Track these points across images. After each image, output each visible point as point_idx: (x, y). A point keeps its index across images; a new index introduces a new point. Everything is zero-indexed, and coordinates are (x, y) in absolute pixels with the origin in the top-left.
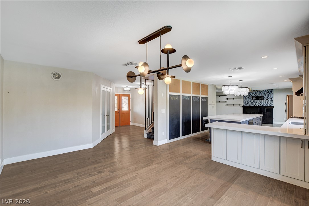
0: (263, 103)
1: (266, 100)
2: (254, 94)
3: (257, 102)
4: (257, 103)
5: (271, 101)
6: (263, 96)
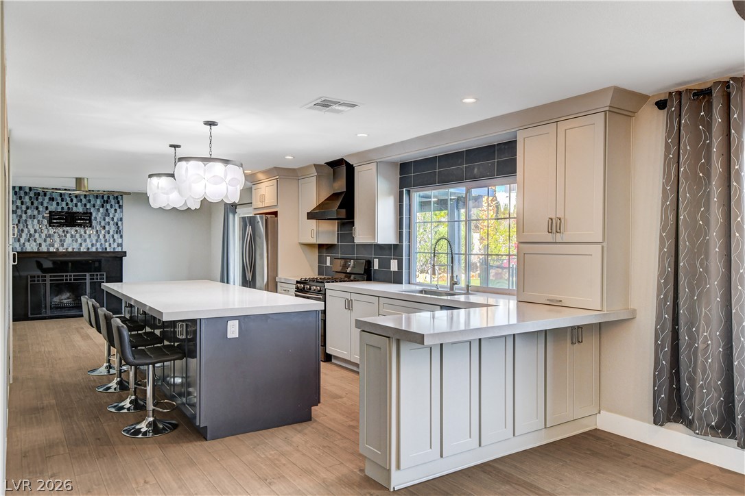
0: (88, 240)
1: (98, 228)
2: (54, 203)
3: (68, 235)
4: (68, 240)
5: (117, 233)
6: (91, 213)
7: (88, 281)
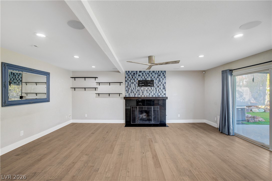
0: (152, 92)
1: (156, 87)
2: (140, 77)
3: (145, 90)
4: (145, 92)
5: (163, 89)
6: (153, 81)
7: (152, 110)
